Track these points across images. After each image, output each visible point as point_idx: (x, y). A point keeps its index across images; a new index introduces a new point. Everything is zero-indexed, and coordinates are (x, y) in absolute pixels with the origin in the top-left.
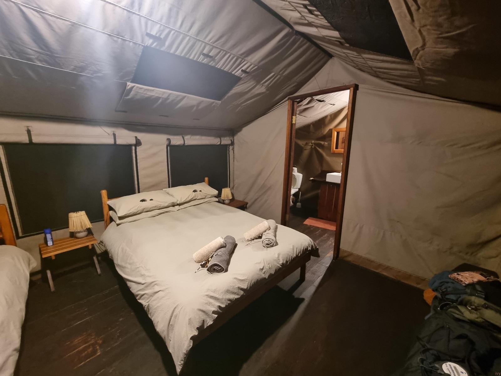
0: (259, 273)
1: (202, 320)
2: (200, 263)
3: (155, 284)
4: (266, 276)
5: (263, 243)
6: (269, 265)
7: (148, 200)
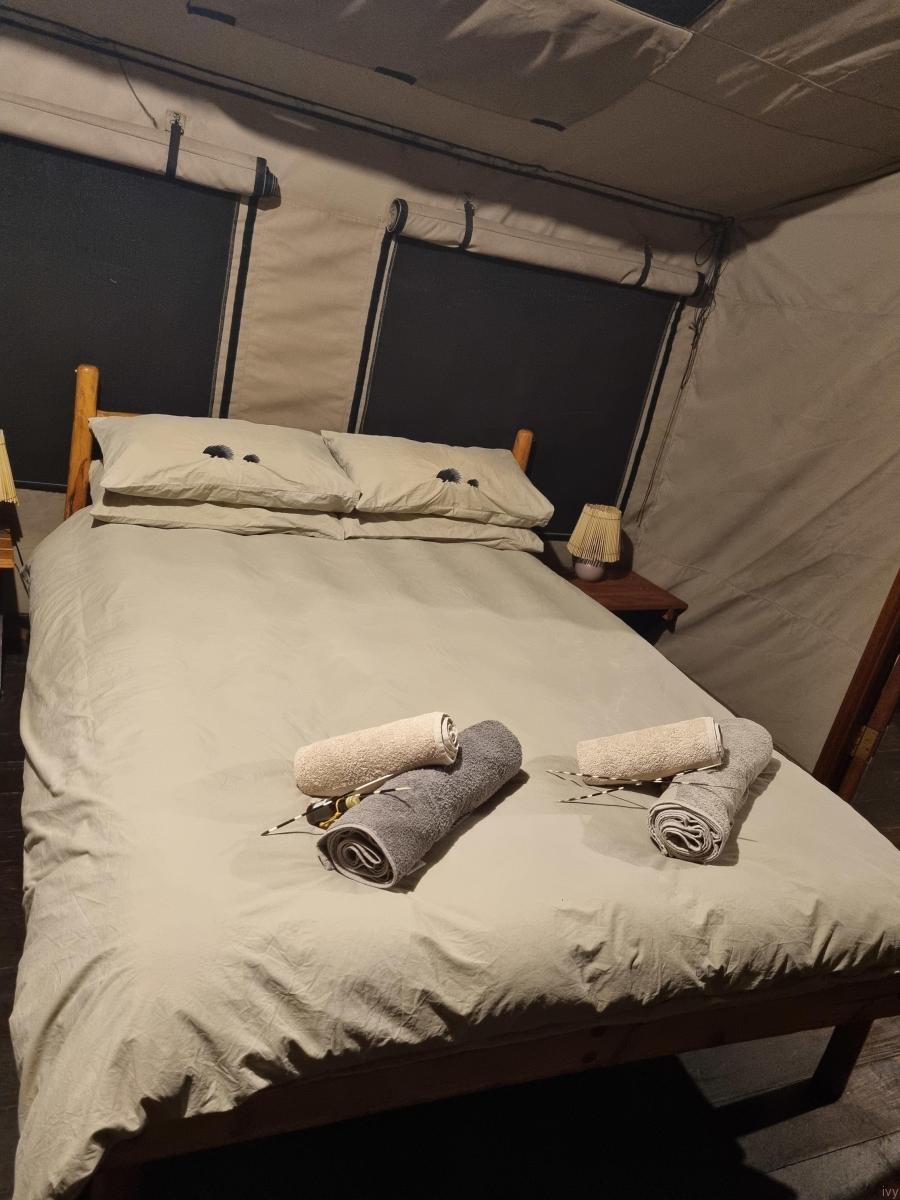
0: (565, 969)
1: (184, 1073)
2: (313, 800)
3: (88, 816)
4: (603, 999)
5: (653, 821)
6: (633, 952)
7: (239, 453)
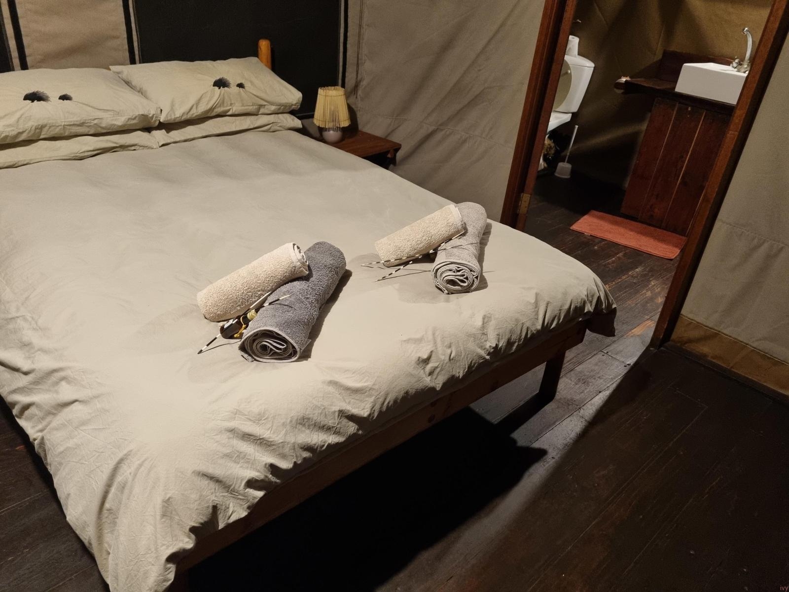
0: (415, 372)
1: (211, 505)
2: (221, 324)
3: (63, 379)
4: (438, 383)
5: (436, 277)
6: (449, 351)
7: (53, 94)
